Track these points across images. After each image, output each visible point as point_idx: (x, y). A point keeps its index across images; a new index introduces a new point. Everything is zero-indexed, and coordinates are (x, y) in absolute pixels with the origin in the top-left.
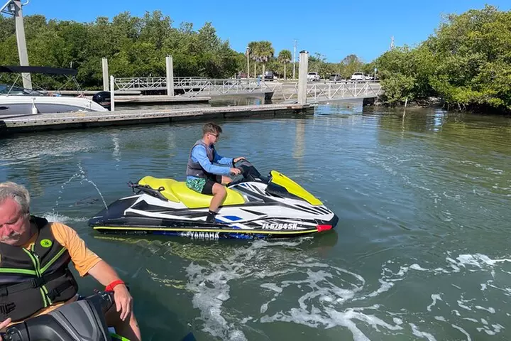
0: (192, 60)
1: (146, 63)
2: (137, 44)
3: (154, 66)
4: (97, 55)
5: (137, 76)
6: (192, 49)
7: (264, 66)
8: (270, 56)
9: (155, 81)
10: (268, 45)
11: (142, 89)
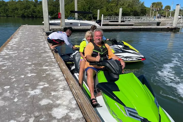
0: (129, 10)
1: (112, 11)
2: (110, 4)
3: (115, 12)
4: (96, 9)
5: (108, 16)
6: (129, 5)
7: (157, 12)
8: (161, 8)
9: (114, 18)
10: (160, 3)
11: (110, 20)
